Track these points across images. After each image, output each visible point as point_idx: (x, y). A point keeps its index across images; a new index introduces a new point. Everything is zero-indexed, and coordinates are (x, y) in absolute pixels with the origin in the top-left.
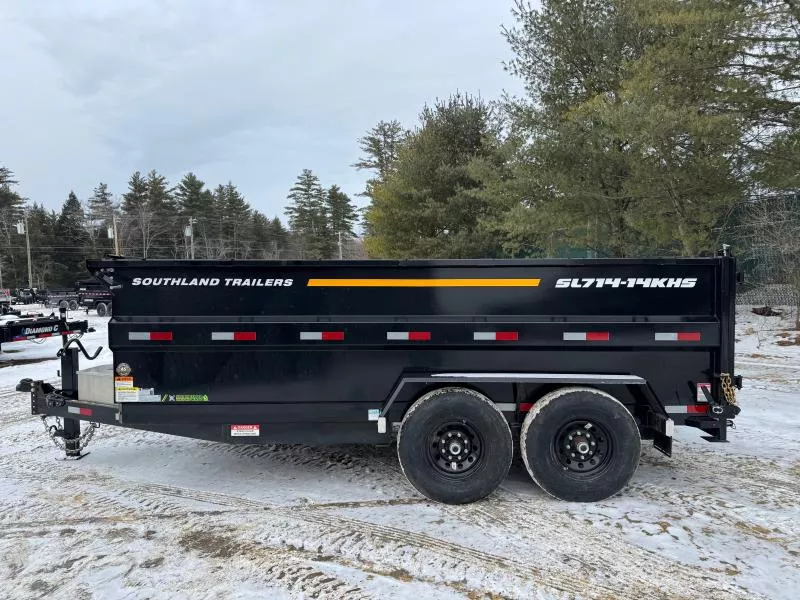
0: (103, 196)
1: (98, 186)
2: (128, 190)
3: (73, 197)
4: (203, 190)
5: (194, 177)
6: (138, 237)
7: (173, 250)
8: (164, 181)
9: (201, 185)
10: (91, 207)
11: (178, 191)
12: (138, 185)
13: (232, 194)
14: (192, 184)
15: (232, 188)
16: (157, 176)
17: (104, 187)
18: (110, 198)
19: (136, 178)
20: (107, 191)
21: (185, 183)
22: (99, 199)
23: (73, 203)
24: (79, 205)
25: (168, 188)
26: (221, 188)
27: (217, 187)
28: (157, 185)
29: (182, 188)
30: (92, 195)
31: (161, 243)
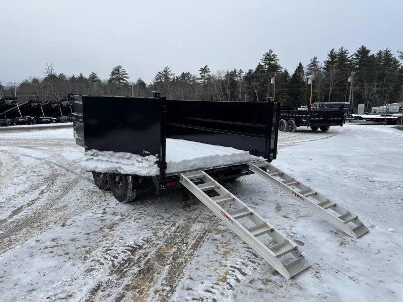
0: (314, 63)
1: (313, 58)
2: (327, 58)
3: (300, 64)
4: (370, 54)
5: (365, 48)
6: (328, 83)
7: (345, 89)
8: (347, 52)
9: (368, 51)
10: (309, 69)
11: (354, 57)
12: (332, 55)
13: (387, 56)
14: (363, 52)
15: (387, 52)
16: (343, 50)
17: (315, 58)
18: (318, 64)
19: (332, 52)
20: (317, 60)
21: (358, 51)
22: (312, 65)
23: (300, 67)
24: (302, 68)
25: (349, 55)
26: (381, 52)
27: (378, 52)
28: (343, 54)
29: (356, 55)
30: (310, 63)
31: (340, 86)
